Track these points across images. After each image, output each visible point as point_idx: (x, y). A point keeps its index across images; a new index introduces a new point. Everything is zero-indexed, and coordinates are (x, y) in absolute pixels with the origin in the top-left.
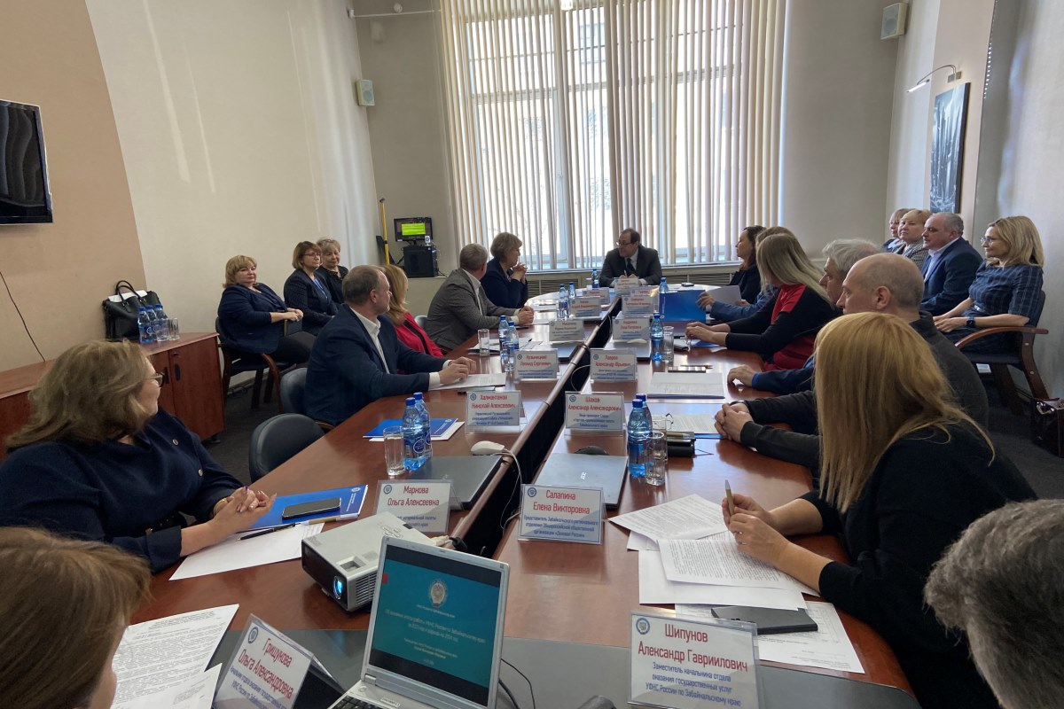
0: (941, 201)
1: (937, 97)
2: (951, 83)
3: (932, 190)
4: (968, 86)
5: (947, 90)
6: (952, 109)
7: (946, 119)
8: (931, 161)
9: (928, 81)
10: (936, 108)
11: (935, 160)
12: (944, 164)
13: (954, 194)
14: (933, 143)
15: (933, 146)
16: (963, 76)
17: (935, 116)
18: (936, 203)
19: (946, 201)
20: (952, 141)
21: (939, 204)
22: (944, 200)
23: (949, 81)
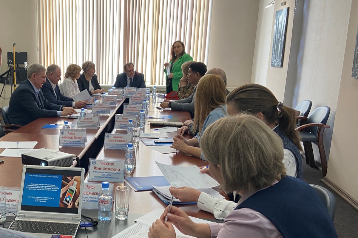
0: (275, 61)
1: (277, 12)
2: (282, 6)
3: (272, 56)
4: (288, 8)
5: (280, 9)
6: (282, 18)
7: (280, 22)
8: (273, 42)
9: (273, 4)
10: (276, 17)
11: (274, 41)
12: (278, 44)
13: (281, 58)
14: (274, 33)
15: (274, 35)
16: (287, 4)
17: (275, 20)
18: (273, 62)
19: (278, 61)
20: (281, 33)
21: (275, 63)
22: (277, 61)
23: (281, 5)
